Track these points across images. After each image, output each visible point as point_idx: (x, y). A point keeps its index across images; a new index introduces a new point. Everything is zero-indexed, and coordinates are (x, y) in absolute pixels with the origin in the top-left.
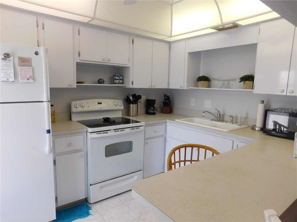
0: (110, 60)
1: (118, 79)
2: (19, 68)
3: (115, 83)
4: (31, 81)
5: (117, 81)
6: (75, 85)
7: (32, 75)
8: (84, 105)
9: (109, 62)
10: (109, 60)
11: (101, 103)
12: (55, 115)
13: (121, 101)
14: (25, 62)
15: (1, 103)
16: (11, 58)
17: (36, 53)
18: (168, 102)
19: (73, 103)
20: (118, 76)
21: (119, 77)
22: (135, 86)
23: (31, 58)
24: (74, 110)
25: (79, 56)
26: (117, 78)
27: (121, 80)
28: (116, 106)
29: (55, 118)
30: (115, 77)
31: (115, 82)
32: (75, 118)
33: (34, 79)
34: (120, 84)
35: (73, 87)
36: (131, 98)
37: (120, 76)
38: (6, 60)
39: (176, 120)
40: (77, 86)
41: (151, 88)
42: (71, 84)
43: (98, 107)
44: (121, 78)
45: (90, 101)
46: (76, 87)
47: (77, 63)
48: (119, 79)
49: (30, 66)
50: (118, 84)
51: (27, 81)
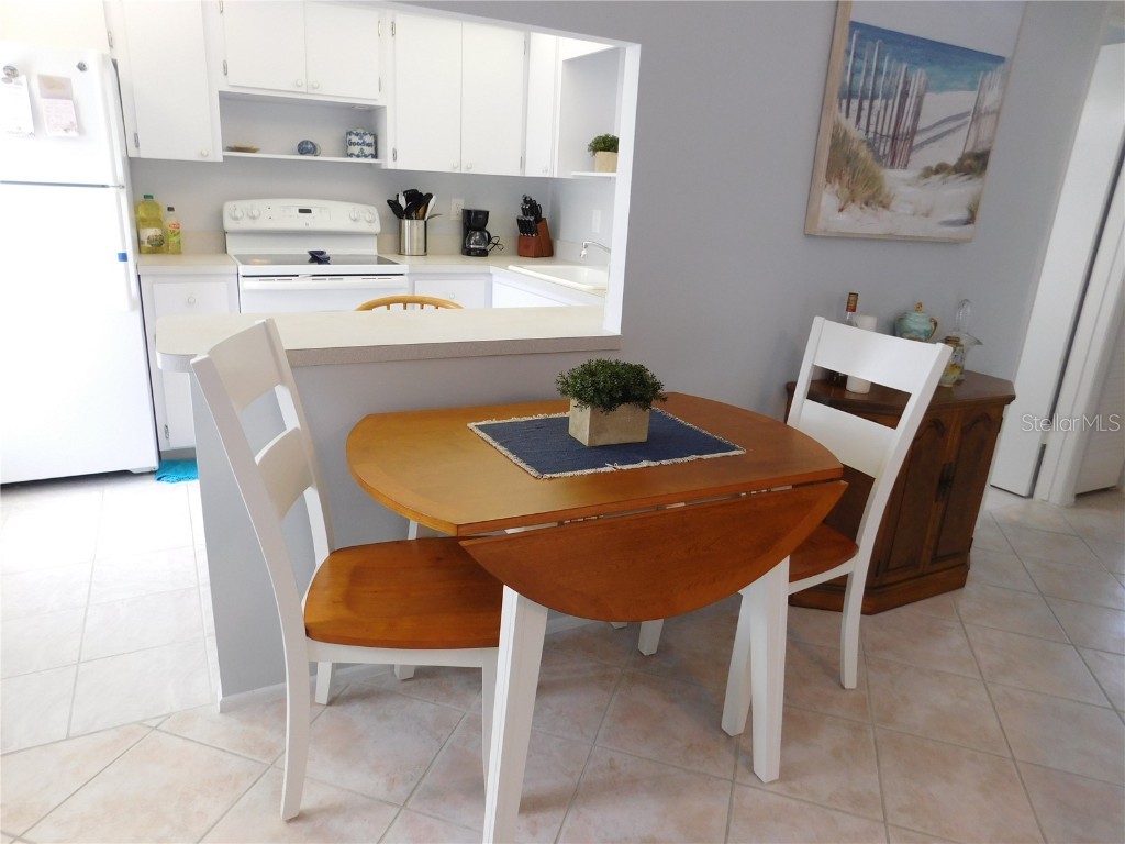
0: (316, 85)
1: (358, 144)
2: (43, 103)
3: (351, 155)
4: (73, 133)
5: (355, 150)
6: (218, 155)
7: (75, 121)
8: (256, 213)
9: (316, 91)
10: (314, 88)
11: (308, 211)
12: (178, 233)
13: (373, 210)
14: (55, 87)
15: (3, 182)
16: (22, 78)
17: (82, 67)
18: (532, 219)
19: (229, 207)
20: (357, 135)
21: (361, 138)
22: (401, 165)
23: (70, 80)
24: (229, 225)
25: (226, 74)
26: (355, 139)
27: (369, 145)
28: (355, 220)
29: (179, 242)
30: (349, 137)
31: (350, 152)
32: (234, 246)
33: (81, 130)
34: (366, 156)
35: (211, 159)
36: (403, 202)
37: (365, 134)
38: (11, 81)
39: (510, 267)
40: (224, 157)
41: (458, 171)
42: (205, 152)
43: (302, 222)
44: (369, 139)
45: (276, 204)
46: (221, 160)
47: (220, 92)
48: (361, 141)
49: (69, 97)
50: (358, 156)
51: (64, 134)
